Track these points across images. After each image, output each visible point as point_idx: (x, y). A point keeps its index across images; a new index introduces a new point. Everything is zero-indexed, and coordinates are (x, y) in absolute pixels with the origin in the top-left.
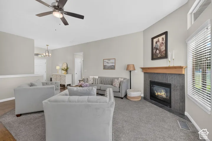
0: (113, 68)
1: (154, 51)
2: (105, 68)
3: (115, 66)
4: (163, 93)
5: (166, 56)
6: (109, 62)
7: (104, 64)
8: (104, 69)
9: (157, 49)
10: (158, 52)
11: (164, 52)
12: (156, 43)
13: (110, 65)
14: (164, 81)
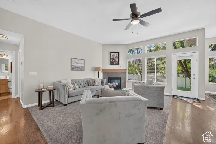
0: (82, 69)
1: (112, 60)
2: (73, 68)
3: (84, 67)
4: (116, 83)
5: (118, 64)
6: (78, 62)
7: (73, 64)
8: (71, 70)
9: (113, 59)
10: (114, 61)
11: (118, 62)
12: (113, 56)
13: (79, 66)
14: (117, 77)
